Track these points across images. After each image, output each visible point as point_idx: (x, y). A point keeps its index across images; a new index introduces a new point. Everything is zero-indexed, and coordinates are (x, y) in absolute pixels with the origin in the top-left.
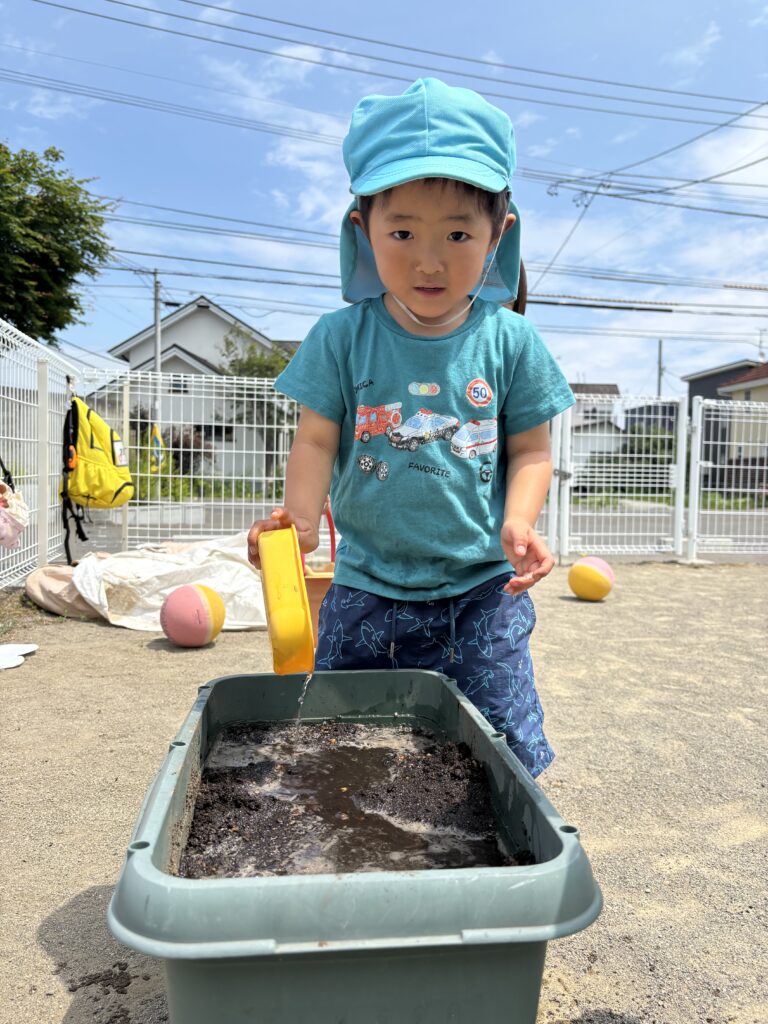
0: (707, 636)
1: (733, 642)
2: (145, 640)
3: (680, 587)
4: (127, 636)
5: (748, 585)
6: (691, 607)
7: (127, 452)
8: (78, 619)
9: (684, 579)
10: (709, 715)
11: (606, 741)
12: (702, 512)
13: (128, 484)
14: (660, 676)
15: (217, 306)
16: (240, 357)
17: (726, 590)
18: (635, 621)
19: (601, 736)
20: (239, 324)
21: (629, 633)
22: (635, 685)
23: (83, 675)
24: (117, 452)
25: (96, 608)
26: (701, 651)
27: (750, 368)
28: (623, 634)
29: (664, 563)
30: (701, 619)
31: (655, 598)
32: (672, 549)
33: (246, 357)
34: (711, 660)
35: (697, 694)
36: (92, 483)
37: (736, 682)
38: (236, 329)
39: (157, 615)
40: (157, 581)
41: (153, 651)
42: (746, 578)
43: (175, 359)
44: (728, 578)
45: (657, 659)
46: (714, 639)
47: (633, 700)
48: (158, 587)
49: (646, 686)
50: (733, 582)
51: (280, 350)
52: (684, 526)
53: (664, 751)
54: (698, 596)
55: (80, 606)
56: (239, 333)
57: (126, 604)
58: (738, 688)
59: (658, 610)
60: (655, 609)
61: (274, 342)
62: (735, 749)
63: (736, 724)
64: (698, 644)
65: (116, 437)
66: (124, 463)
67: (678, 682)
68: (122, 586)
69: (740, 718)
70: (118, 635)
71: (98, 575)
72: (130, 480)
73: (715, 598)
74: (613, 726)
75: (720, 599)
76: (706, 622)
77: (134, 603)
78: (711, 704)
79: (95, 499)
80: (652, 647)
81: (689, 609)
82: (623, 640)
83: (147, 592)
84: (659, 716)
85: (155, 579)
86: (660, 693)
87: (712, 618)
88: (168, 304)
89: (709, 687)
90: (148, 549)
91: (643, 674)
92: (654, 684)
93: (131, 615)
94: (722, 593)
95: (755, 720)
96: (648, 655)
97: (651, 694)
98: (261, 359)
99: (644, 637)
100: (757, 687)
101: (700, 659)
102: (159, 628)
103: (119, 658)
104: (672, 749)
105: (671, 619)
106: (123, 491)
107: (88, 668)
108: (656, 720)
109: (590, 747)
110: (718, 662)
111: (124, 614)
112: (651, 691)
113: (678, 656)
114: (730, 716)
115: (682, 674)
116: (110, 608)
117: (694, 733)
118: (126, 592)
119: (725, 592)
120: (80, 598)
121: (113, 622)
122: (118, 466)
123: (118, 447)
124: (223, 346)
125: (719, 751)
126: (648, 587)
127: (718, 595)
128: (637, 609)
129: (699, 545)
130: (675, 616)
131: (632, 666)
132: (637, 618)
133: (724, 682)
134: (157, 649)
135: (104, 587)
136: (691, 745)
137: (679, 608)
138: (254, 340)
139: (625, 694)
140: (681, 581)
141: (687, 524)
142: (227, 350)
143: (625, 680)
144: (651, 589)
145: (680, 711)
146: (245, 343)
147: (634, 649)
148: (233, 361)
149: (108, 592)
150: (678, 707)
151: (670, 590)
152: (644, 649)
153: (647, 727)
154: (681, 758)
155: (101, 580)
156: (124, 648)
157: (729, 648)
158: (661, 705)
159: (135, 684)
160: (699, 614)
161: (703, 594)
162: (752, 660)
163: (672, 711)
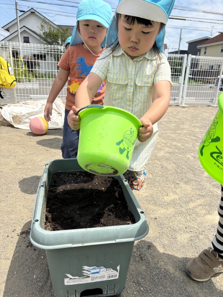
0: (184, 130)
1: (191, 133)
2: (26, 133)
3: (179, 114)
4: (20, 131)
5: (198, 113)
6: (181, 121)
7: (13, 70)
8: (4, 125)
9: (180, 111)
10: (182, 156)
11: (154, 164)
12: (187, 91)
13: (14, 81)
14: (170, 144)
15: (38, 12)
16: (46, 31)
17: (191, 115)
18: (165, 126)
19: (153, 163)
20: (45, 19)
21: (163, 130)
22: (163, 147)
23: (8, 144)
24: (10, 71)
25: (10, 122)
26: (182, 136)
27: (208, 39)
28: (161, 130)
29: (175, 106)
30: (184, 125)
31: (171, 118)
32: (178, 102)
33: (48, 31)
34: (185, 138)
35: (180, 149)
36: (3, 81)
37: (190, 146)
38: (45, 21)
39: (28, 124)
40: (27, 115)
41: (28, 136)
42: (197, 111)
43: (25, 31)
44: (192, 111)
45: (170, 138)
46: (186, 131)
47: (162, 151)
48: (28, 116)
49: (166, 147)
50: (194, 112)
51: (59, 29)
52: (182, 95)
53: (169, 167)
54: (183, 117)
55: (5, 122)
56: (46, 22)
57: (19, 121)
58: (191, 147)
59: (172, 122)
60: (171, 122)
61: (57, 25)
62: (188, 166)
63: (189, 158)
64: (182, 133)
65: (9, 65)
66: (12, 74)
67: (175, 146)
68: (17, 116)
69: (190, 156)
70: (17, 131)
71: (9, 112)
72: (15, 80)
73: (188, 118)
74: (156, 159)
75: (189, 118)
76: (185, 126)
77: (21, 121)
78: (183, 153)
79: (5, 86)
80: (169, 134)
81: (180, 122)
82: (161, 132)
83: (25, 118)
84: (169, 156)
85: (27, 114)
86: (170, 149)
87: (186, 125)
88: (21, 11)
89: (183, 147)
90: (23, 103)
91: (166, 143)
92: (168, 146)
93: (20, 124)
94: (190, 116)
95: (194, 157)
96: (168, 137)
97: (167, 149)
98: (53, 32)
99: (167, 131)
100: (196, 147)
101: (182, 138)
102: (29, 129)
103: (19, 138)
104: (171, 166)
105: (175, 125)
106: (13, 83)
107: (10, 142)
108: (168, 157)
109: (150, 166)
110: (186, 139)
111: (18, 124)
112: (167, 148)
113: (176, 137)
114: (188, 156)
115: (176, 143)
116: (14, 122)
117: (178, 162)
118: (18, 118)
119: (191, 116)
120: (4, 119)
121: (15, 127)
122: (11, 75)
123: (10, 68)
124: (40, 27)
125: (183, 167)
126: (170, 114)
127: (189, 117)
128: (166, 122)
129: (185, 101)
130: (176, 124)
131: (163, 141)
132: (166, 125)
133: (187, 145)
134: (29, 135)
135: (11, 116)
136: (177, 165)
137: (178, 121)
138: (50, 25)
139: (160, 149)
140: (179, 112)
141: (183, 95)
142: (42, 28)
143: (161, 145)
144: (171, 115)
145: (175, 155)
146: (48, 26)
147: (164, 135)
148: (44, 32)
149: (13, 118)
150: (174, 153)
151: (176, 115)
152: (167, 135)
153: (165, 160)
154: (173, 169)
155: (10, 114)
156: (19, 135)
157: (190, 135)
158: (170, 153)
159: (24, 147)
160: (183, 123)
161: (185, 116)
162: (196, 138)
163: (172, 155)
